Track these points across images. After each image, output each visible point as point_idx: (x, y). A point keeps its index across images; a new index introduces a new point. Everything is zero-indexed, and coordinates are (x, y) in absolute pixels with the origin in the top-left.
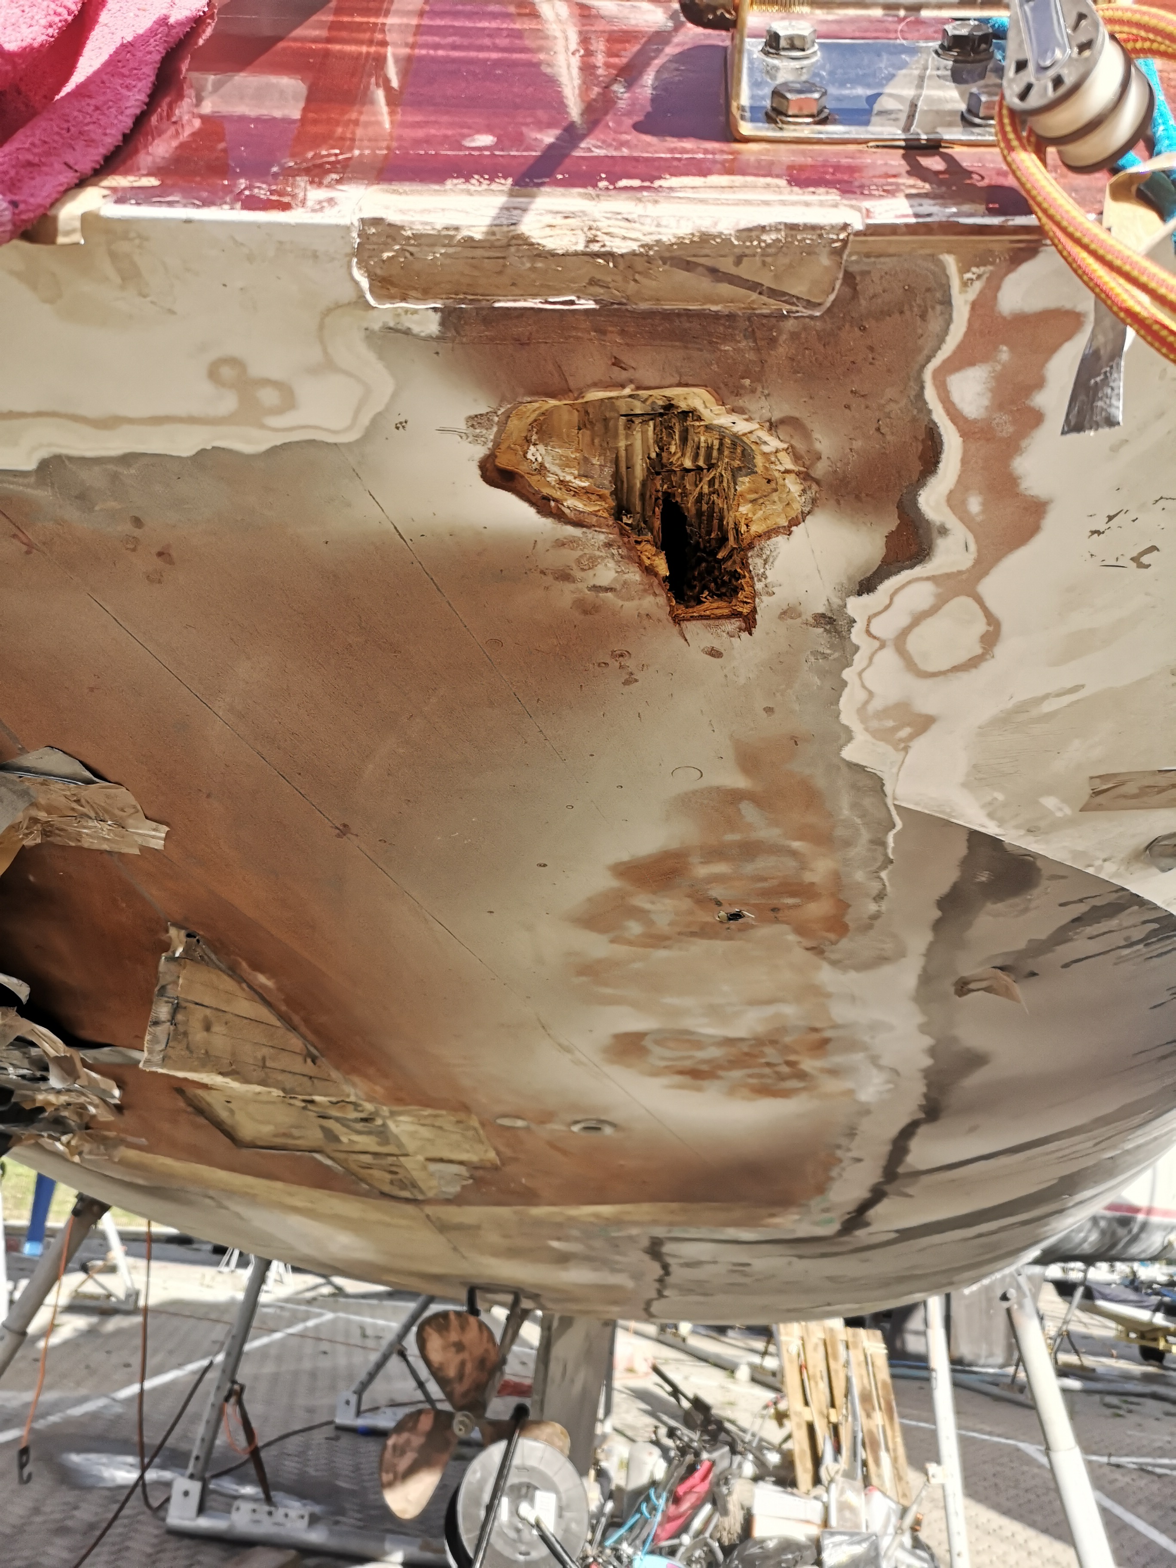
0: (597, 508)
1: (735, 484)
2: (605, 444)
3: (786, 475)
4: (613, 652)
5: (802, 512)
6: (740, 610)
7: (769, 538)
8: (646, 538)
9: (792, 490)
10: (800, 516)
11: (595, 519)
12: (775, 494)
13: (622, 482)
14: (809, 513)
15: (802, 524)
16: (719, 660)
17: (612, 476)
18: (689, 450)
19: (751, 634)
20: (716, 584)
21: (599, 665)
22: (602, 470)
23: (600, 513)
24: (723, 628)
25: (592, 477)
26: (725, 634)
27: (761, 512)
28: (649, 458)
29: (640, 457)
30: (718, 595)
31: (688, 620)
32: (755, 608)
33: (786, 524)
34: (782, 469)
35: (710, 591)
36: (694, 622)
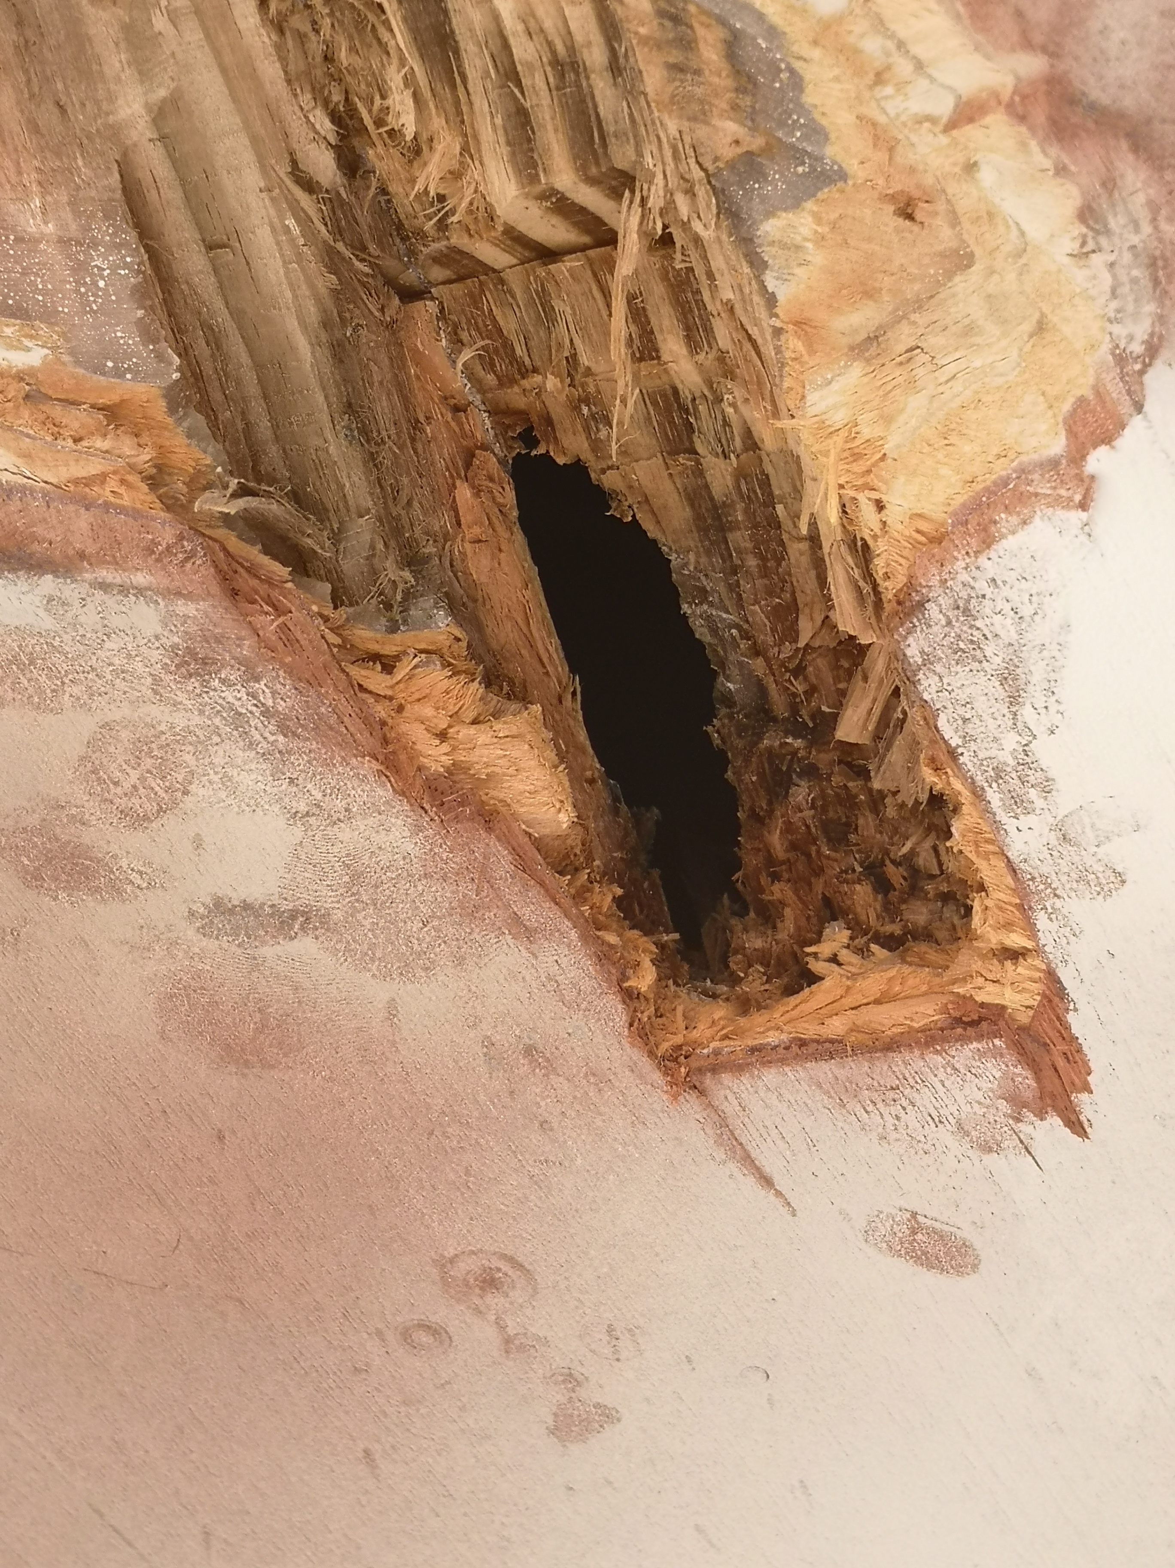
0: (94, 467)
1: (758, 264)
2: (48, 116)
3: (970, 133)
4: (444, 1264)
5: (1121, 359)
6: (988, 995)
7: (988, 542)
8: (424, 638)
9: (1036, 231)
10: (1115, 389)
11: (83, 521)
12: (961, 284)
13: (215, 340)
14: (1152, 350)
15: (1136, 424)
16: (967, 1283)
17: (140, 294)
18: (481, 104)
19: (1077, 1126)
20: (883, 886)
21: (406, 1335)
22: (80, 268)
23: (104, 493)
24: (924, 1099)
25: (49, 316)
26: (945, 1135)
27: (916, 403)
28: (309, 186)
29: (253, 178)
30: (892, 943)
31: (738, 1068)
32: (1051, 976)
33: (1057, 446)
34: (944, 107)
35: (857, 928)
36: (771, 1076)
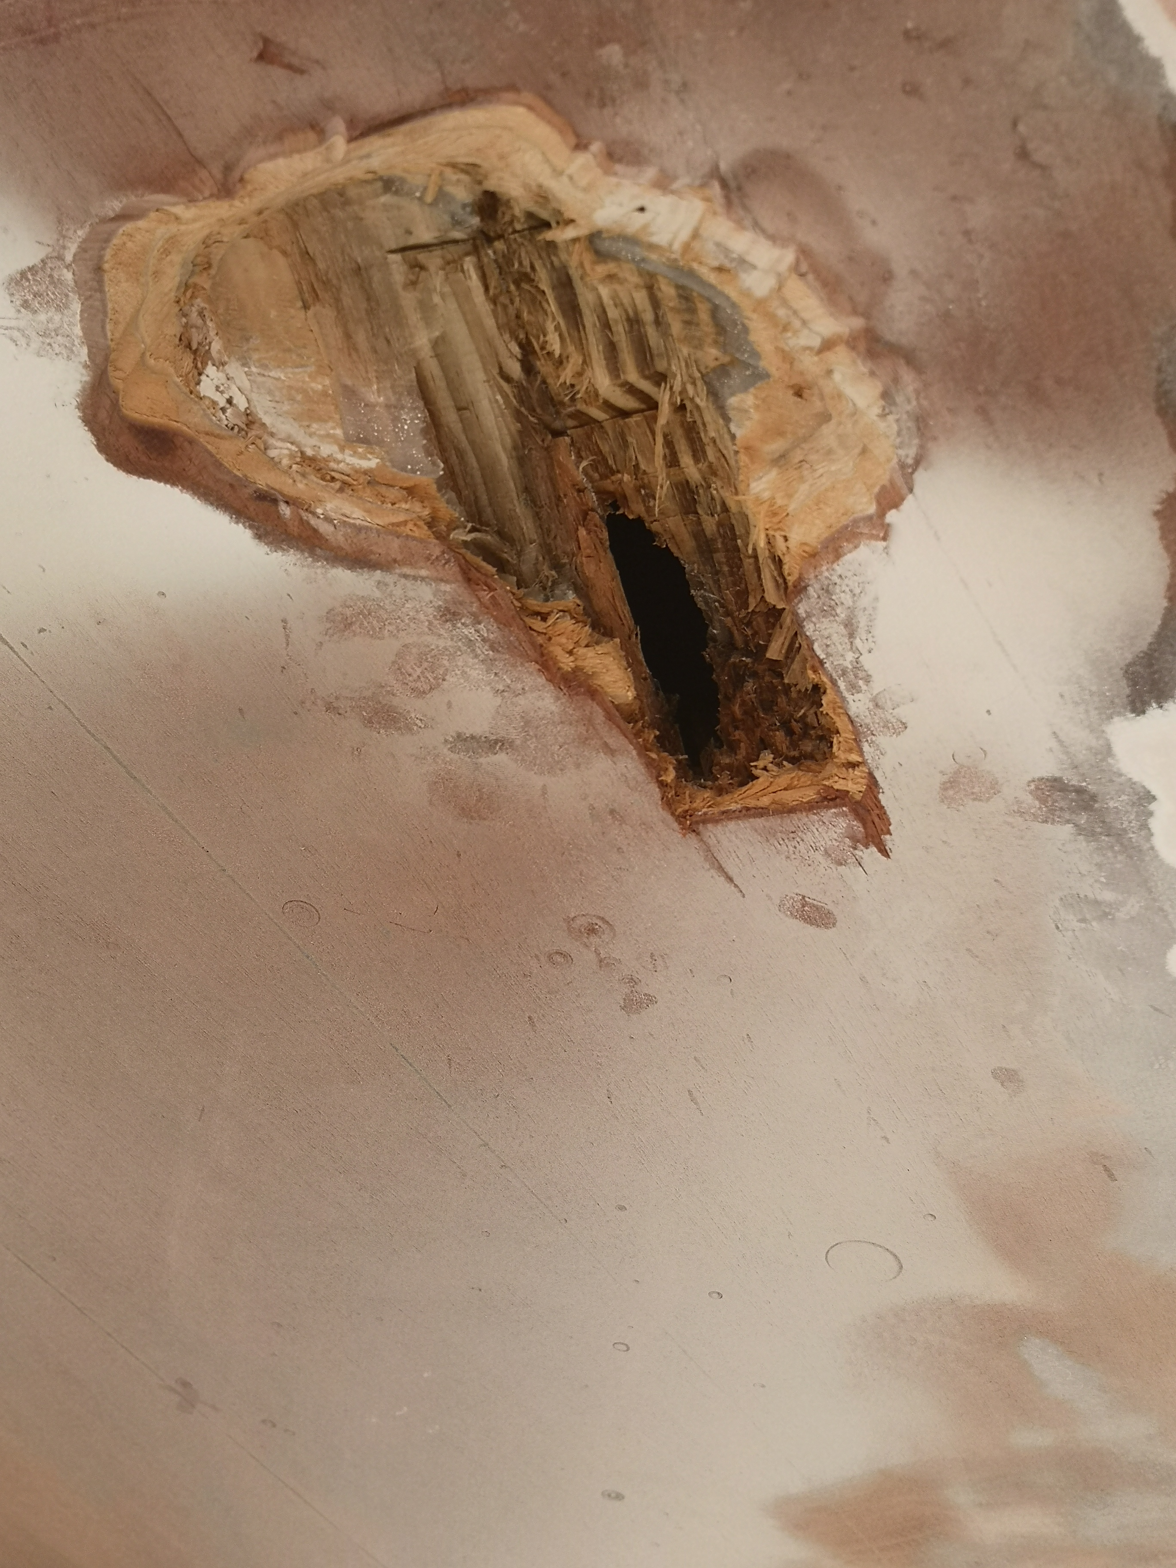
0: (401, 518)
1: (727, 419)
2: (381, 344)
3: (829, 356)
4: (570, 921)
5: (902, 466)
6: (840, 785)
7: (838, 556)
8: (562, 604)
9: (861, 403)
10: (900, 482)
11: (396, 543)
12: (827, 430)
13: (460, 454)
14: (918, 462)
15: (910, 497)
16: (831, 932)
17: (425, 432)
18: (592, 339)
19: (884, 852)
20: (790, 732)
21: (550, 957)
22: (396, 419)
23: (406, 530)
24: (808, 837)
25: (380, 442)
26: (819, 857)
27: (804, 488)
28: (508, 379)
29: (480, 376)
30: (793, 760)
31: (716, 821)
32: (871, 775)
33: (872, 509)
34: (816, 342)
35: (777, 753)
36: (732, 825)
